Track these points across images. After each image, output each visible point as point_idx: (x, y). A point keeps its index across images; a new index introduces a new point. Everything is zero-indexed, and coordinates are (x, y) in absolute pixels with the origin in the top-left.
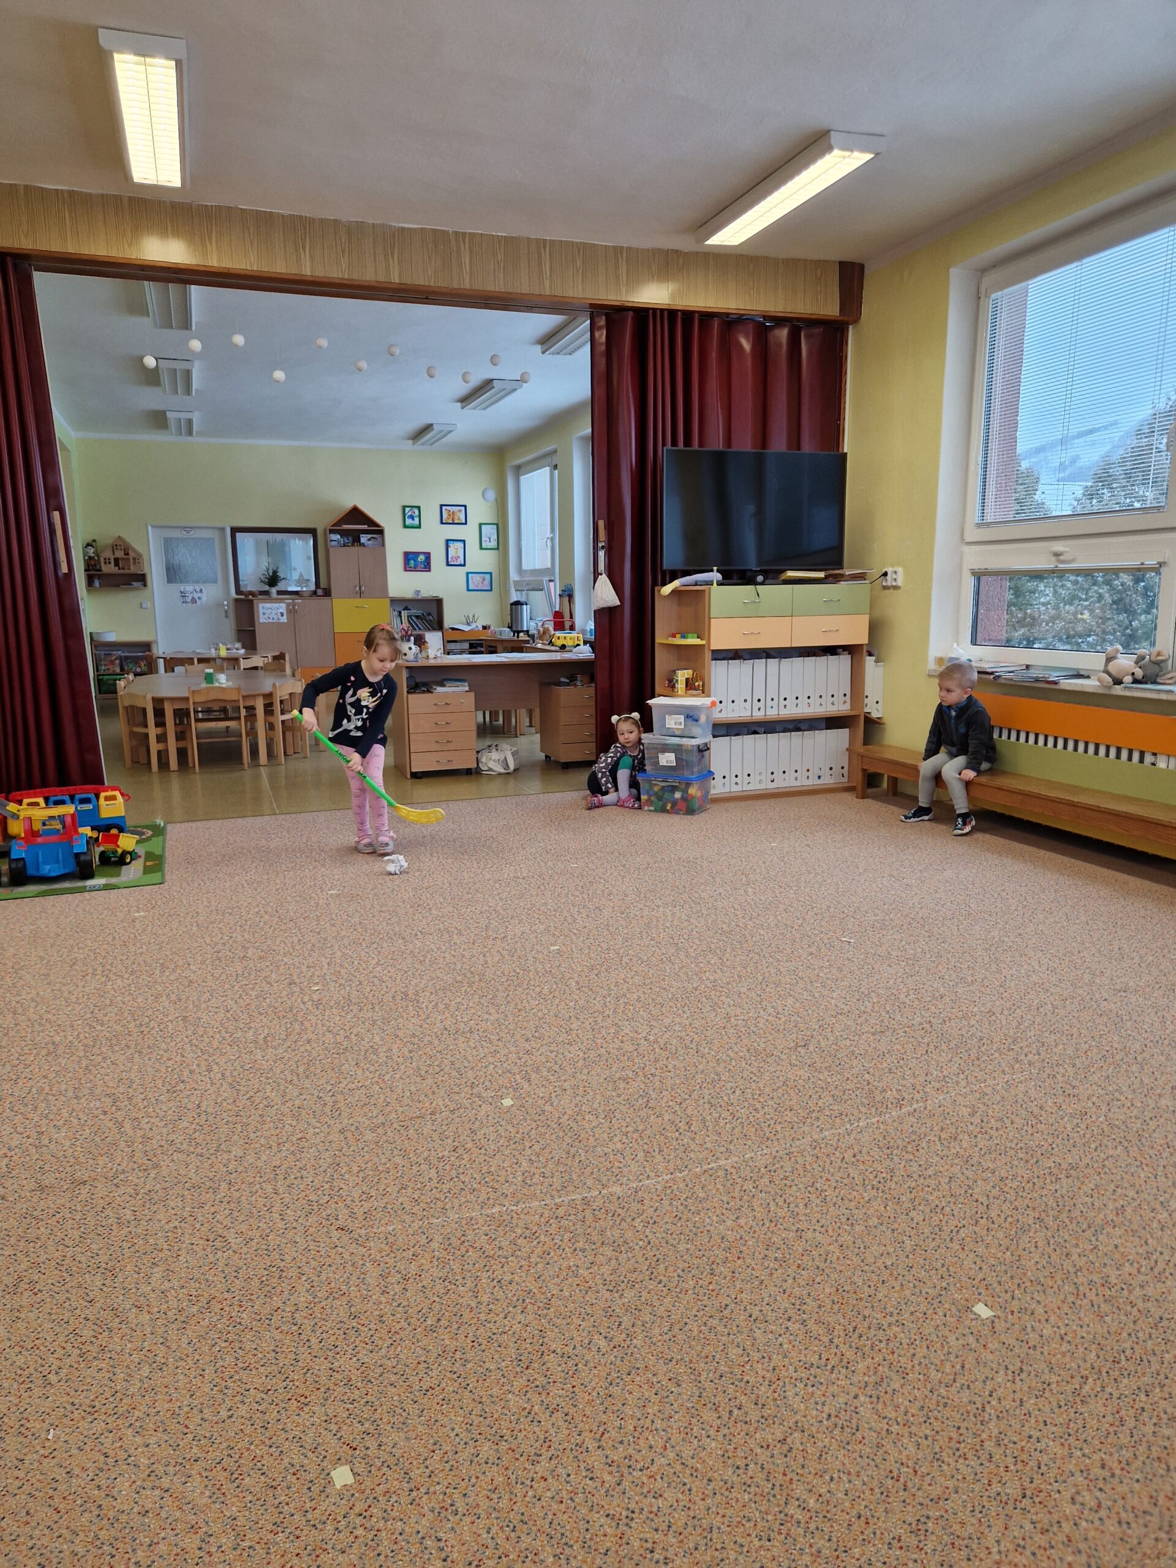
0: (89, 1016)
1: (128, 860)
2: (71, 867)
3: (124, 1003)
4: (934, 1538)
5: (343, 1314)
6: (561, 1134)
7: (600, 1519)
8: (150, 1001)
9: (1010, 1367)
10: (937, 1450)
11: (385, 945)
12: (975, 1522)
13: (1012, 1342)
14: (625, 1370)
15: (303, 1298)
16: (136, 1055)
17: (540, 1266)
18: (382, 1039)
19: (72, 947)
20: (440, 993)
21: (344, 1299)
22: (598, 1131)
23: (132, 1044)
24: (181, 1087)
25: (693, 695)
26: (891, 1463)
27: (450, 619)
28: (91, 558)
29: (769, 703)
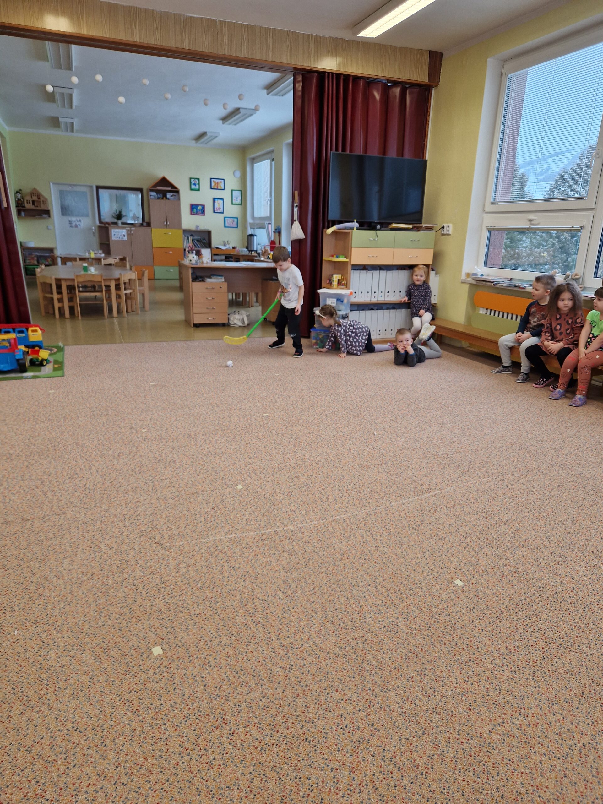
0: (27, 441)
1: (45, 364)
2: (15, 366)
3: (45, 435)
4: (428, 677)
5: (158, 582)
6: (265, 502)
7: (276, 669)
8: (59, 434)
9: (469, 607)
10: (433, 641)
11: (179, 411)
12: (447, 670)
13: (471, 596)
14: (291, 606)
15: (138, 574)
16: (53, 461)
17: (253, 561)
18: (178, 456)
19: (17, 407)
20: (208, 435)
21: (158, 575)
22: (283, 501)
23: (50, 455)
24: (76, 476)
25: (341, 289)
26: (411, 647)
27: (215, 242)
28: (19, 200)
29: (380, 294)
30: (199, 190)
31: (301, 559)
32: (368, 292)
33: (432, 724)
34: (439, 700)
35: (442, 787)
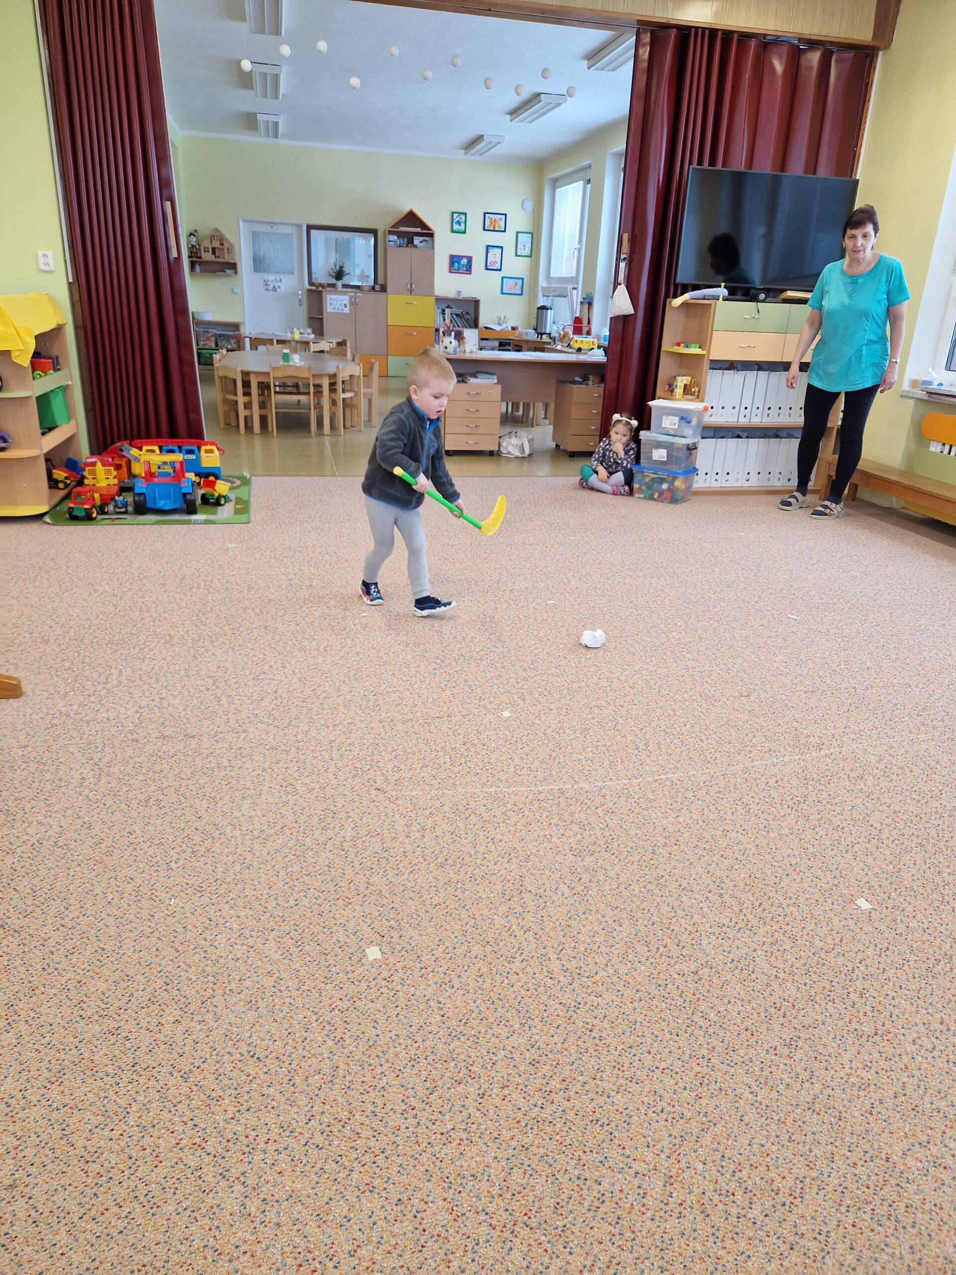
0: (195, 618)
1: (223, 502)
2: (180, 504)
3: (221, 611)
4: (802, 1052)
5: (377, 848)
6: (546, 742)
7: (554, 1005)
8: (240, 612)
9: (879, 945)
10: (813, 994)
12: (835, 1045)
14: (581, 911)
15: (349, 834)
16: (230, 650)
17: (523, 833)
18: (413, 658)
19: (182, 565)
21: (379, 838)
22: (574, 743)
23: (227, 642)
24: (263, 676)
25: (689, 400)
26: (775, 998)
27: (484, 319)
28: (193, 246)
29: (755, 411)
30: (464, 232)
31: (600, 837)
32: (734, 408)
33: (805, 1127)
34: (818, 1092)
35: (817, 1231)
